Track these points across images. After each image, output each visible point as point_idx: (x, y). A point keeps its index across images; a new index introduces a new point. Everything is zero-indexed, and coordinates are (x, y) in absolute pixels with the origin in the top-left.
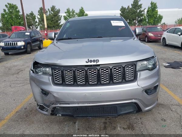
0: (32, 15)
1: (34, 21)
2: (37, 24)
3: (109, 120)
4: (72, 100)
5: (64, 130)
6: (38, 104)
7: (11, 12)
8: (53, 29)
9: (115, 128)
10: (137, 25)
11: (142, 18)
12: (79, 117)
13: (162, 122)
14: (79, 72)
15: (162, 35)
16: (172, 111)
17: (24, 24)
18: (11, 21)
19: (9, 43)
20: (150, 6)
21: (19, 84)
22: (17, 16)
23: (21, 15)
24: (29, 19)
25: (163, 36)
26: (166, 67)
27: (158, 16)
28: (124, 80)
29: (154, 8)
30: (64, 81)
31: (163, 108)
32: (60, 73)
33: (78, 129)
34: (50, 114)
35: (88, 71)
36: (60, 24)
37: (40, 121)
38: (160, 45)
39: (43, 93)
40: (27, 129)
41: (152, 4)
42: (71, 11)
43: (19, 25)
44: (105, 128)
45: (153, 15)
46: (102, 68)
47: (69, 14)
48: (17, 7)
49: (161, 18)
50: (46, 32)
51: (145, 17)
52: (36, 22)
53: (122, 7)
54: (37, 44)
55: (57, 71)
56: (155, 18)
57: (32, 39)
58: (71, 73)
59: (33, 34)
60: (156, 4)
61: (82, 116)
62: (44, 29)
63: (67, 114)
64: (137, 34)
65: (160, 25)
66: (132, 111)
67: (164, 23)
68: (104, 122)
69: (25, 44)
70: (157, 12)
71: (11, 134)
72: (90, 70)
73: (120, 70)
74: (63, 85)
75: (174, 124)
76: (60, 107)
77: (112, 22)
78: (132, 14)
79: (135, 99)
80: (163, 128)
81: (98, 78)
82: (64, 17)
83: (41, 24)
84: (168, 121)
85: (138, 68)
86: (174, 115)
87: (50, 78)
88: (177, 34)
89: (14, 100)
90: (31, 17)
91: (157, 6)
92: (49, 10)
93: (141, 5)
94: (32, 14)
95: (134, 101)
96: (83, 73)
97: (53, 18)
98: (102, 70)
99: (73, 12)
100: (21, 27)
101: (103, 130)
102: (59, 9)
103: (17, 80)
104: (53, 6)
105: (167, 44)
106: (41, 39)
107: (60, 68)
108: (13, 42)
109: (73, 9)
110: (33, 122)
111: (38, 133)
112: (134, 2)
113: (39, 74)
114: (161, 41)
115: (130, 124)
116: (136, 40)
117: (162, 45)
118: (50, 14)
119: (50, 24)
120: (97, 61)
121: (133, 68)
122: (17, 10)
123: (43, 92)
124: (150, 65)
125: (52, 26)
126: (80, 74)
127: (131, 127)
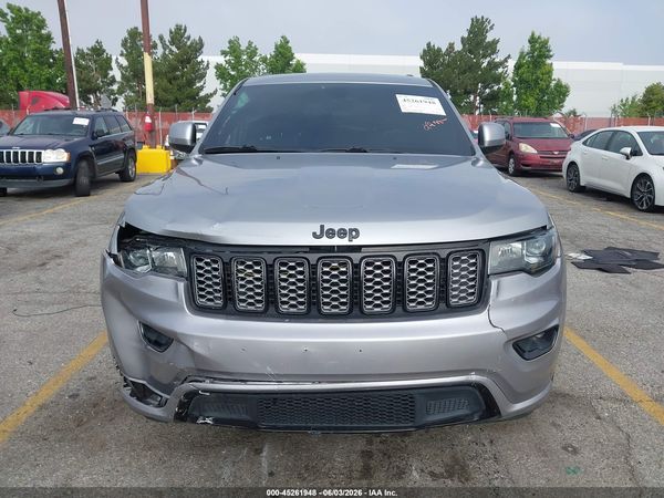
0: (98, 55)
1: (106, 76)
2: (115, 87)
3: (381, 446)
4: (257, 368)
5: (219, 478)
6: (125, 380)
7: (18, 40)
8: (174, 111)
9: (401, 474)
10: (477, 113)
11: (496, 88)
12: (279, 429)
13: (565, 456)
14: (285, 269)
15: (565, 152)
16: (599, 418)
17: (65, 85)
18: (19, 71)
19: (8, 153)
20: (527, 48)
21: (47, 305)
22: (43, 56)
23: (57, 52)
24: (87, 68)
25: (570, 157)
26: (580, 265)
27: (553, 84)
28: (444, 305)
29: (540, 56)
30: (232, 300)
31: (568, 406)
32: (216, 269)
33: (271, 474)
34: (171, 417)
35: (320, 265)
36: (202, 94)
37: (130, 442)
38: (559, 187)
39: (150, 341)
40: (82, 468)
41: (533, 40)
42: (243, 48)
43: (48, 89)
44: (367, 472)
45: (536, 82)
46: (370, 260)
47: (238, 58)
48: (43, 21)
49: (562, 92)
50: (148, 120)
51: (507, 85)
52: (113, 81)
53: (429, 45)
54: (115, 163)
55: (207, 263)
56: (543, 92)
57: (96, 142)
58: (258, 272)
59: (101, 126)
60: (546, 42)
61: (286, 428)
62: (143, 108)
63: (234, 417)
64: (486, 145)
65: (560, 116)
66: (467, 415)
67: (574, 112)
68: (363, 452)
69: (70, 157)
70: (549, 72)
71: (21, 485)
72: (325, 265)
73: (429, 269)
74: (227, 314)
75: (607, 464)
76: (212, 391)
77: (400, 98)
78: (465, 72)
79: (479, 371)
80: (569, 476)
81: (352, 293)
82: (218, 67)
83: (131, 88)
84: (587, 455)
85: (492, 264)
86: (607, 432)
87: (181, 285)
88: (618, 152)
89: (31, 363)
90: (95, 61)
91: (549, 51)
92: (161, 38)
93: (495, 42)
94: (98, 51)
95: (474, 377)
96: (301, 273)
97: (176, 69)
98: (368, 264)
99: (252, 52)
100: (53, 97)
101: (360, 479)
102: (200, 39)
103: (38, 291)
104: (178, 28)
105: (582, 184)
106: (129, 143)
107: (220, 254)
108: (27, 151)
109: (250, 43)
110: (103, 446)
111: (124, 485)
112: (470, 32)
113: (139, 269)
114: (564, 173)
115: (455, 459)
116: (482, 167)
117: (565, 189)
118: (164, 55)
119: (165, 90)
120: (354, 233)
121: (474, 264)
122: (43, 32)
123: (149, 335)
124: (534, 255)
125: (171, 98)
126: (291, 276)
127: (457, 469)
